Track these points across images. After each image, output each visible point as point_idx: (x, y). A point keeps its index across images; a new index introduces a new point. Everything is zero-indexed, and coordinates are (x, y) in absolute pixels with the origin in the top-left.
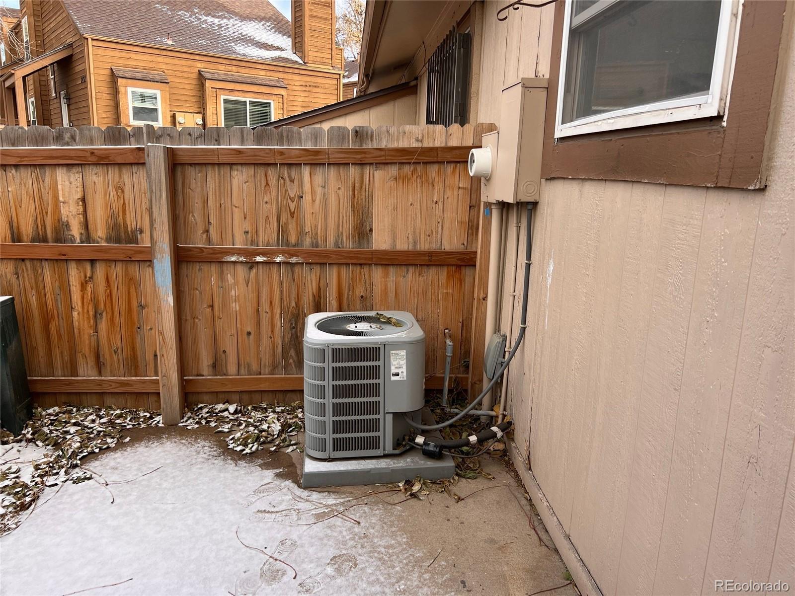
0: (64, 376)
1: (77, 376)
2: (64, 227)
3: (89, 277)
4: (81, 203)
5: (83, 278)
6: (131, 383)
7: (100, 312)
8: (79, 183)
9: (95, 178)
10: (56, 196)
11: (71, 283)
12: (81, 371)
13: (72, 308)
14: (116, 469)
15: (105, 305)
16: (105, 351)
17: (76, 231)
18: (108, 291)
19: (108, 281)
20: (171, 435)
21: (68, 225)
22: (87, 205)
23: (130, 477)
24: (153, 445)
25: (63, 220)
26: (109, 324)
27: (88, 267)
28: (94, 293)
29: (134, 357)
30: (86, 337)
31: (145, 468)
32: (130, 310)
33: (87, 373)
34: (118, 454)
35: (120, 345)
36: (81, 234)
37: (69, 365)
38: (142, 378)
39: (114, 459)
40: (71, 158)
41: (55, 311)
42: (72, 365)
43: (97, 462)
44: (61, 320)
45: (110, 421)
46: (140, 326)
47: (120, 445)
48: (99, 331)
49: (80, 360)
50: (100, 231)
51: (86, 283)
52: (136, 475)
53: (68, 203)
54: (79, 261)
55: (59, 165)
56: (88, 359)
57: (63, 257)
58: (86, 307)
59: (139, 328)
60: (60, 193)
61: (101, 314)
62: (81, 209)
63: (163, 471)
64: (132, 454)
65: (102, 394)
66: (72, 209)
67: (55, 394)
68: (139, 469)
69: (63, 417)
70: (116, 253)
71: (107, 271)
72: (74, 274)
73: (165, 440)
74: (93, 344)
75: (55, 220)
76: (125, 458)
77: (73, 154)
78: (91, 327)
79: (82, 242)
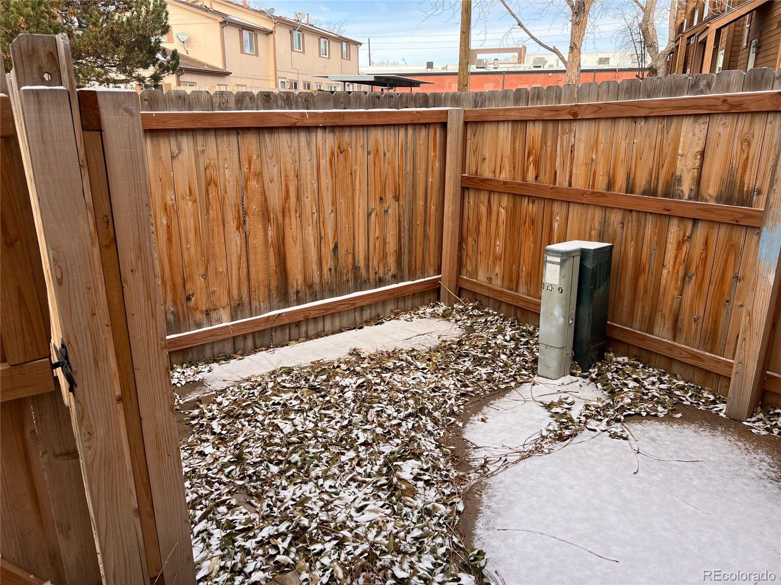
0: (641, 330)
1: (652, 334)
2: (676, 181)
3: (688, 237)
4: (699, 157)
5: (681, 236)
6: (702, 357)
7: (689, 275)
8: (703, 136)
9: (721, 129)
10: (676, 148)
11: (668, 240)
12: (656, 330)
13: (663, 265)
14: (654, 440)
15: (696, 269)
16: (685, 317)
17: (686, 187)
18: (704, 254)
19: (706, 243)
20: (729, 431)
21: (680, 180)
22: (705, 159)
23: (663, 456)
24: (702, 433)
25: (677, 173)
26: (696, 289)
27: (690, 225)
28: (688, 254)
29: (715, 331)
30: (670, 297)
31: (683, 454)
32: (722, 279)
33: (662, 334)
34: (663, 427)
35: (701, 314)
36: (691, 190)
37: (647, 321)
38: (717, 357)
39: (657, 430)
40: (700, 108)
41: (647, 265)
42: (650, 321)
43: (639, 426)
44: (650, 275)
45: (669, 389)
46: (730, 300)
47: (669, 418)
48: (684, 295)
49: (659, 320)
50: (711, 189)
51: (683, 242)
52: (671, 457)
53: (686, 156)
54: (682, 218)
55: (687, 115)
56: (666, 320)
57: (667, 213)
58: (677, 267)
59: (728, 302)
60: (681, 145)
61: (690, 278)
62: (698, 162)
63: (701, 467)
64: (677, 433)
65: (671, 360)
66: (688, 162)
67: (629, 344)
68: (676, 452)
69: (628, 369)
70: (722, 215)
71: (708, 232)
72: (674, 231)
73: (719, 433)
74: (674, 306)
75: (669, 173)
76: (668, 434)
77: (703, 103)
78: (677, 288)
79: (690, 199)
